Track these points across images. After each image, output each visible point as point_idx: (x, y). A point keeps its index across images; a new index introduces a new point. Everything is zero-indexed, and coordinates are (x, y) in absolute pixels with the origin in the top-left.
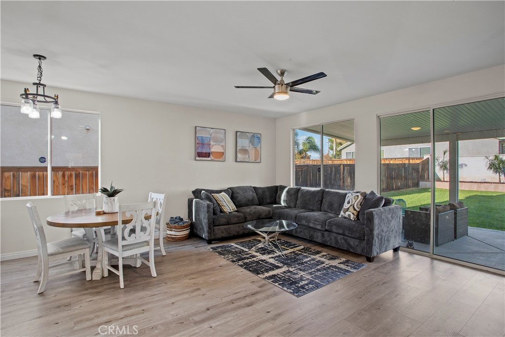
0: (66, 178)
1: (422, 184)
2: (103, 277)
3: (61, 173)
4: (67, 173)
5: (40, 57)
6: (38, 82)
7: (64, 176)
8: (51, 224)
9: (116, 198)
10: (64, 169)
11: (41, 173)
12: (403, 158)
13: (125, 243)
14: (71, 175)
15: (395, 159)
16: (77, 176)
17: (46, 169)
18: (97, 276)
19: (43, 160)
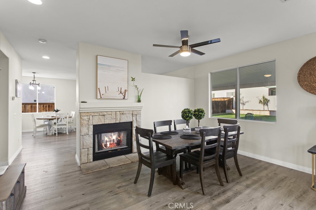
0: (44, 107)
1: (227, 111)
2: (53, 135)
3: (42, 105)
4: (45, 105)
5: (34, 73)
6: (33, 80)
7: (43, 106)
8: (37, 119)
9: (58, 112)
10: (43, 104)
11: (35, 105)
12: (221, 98)
13: (58, 124)
14: (46, 106)
15: (218, 98)
16: (49, 106)
17: (36, 104)
18: (50, 134)
19: (35, 101)
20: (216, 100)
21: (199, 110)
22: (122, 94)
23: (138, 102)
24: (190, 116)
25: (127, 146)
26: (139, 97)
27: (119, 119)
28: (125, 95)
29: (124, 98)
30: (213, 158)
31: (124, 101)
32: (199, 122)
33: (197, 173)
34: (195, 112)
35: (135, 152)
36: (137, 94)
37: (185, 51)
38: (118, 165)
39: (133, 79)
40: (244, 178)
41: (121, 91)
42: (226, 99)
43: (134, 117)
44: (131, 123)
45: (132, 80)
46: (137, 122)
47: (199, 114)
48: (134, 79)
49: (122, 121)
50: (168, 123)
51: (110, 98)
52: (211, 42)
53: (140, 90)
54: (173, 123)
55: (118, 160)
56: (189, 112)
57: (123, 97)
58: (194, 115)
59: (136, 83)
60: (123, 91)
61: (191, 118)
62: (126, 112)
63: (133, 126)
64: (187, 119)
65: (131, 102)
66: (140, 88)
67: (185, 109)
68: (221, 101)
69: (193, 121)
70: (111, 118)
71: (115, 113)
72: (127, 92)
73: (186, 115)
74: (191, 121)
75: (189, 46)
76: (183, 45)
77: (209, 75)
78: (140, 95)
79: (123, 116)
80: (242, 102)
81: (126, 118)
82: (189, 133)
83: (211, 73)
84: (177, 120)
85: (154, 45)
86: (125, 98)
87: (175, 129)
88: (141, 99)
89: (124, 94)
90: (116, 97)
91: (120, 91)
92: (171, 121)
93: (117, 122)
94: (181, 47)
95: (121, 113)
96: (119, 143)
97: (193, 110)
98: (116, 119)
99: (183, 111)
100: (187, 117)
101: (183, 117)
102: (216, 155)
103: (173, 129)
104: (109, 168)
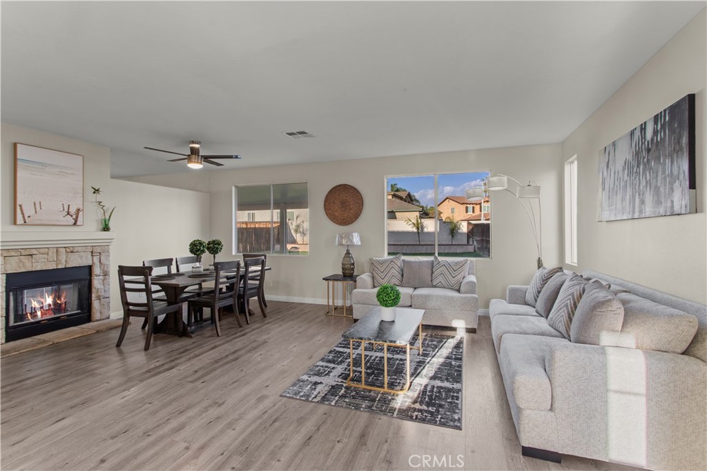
20: (257, 226)
21: (214, 241)
22: (72, 216)
23: (105, 231)
24: (202, 249)
25: (79, 311)
26: (105, 222)
27: (63, 261)
28: (77, 217)
29: (75, 224)
30: (231, 296)
31: (75, 228)
32: (214, 257)
33: (212, 323)
34: (209, 244)
35: (97, 318)
36: (101, 216)
37: (195, 162)
38: (71, 338)
39: (96, 191)
40: (268, 318)
41: (68, 209)
42: (276, 225)
43: (95, 258)
44: (90, 268)
45: (94, 193)
46: (102, 267)
47: (214, 247)
48: (98, 190)
49: (70, 265)
50: (167, 262)
51: (46, 223)
52: (231, 157)
53: (108, 210)
54: (174, 263)
55: (67, 333)
56: (201, 243)
57: (73, 221)
58: (208, 249)
59: (99, 197)
60: (73, 210)
61: (203, 251)
62: (80, 249)
63: (93, 274)
64: (198, 253)
65: (88, 231)
66: (108, 205)
67: (194, 241)
68: (266, 228)
69: (206, 256)
70: (46, 260)
71: (55, 250)
72: (81, 213)
73: (196, 249)
74: (203, 256)
75: (200, 157)
76: (192, 154)
77: (233, 188)
78: (107, 218)
79: (72, 256)
80: (301, 230)
81: (79, 259)
82: (200, 272)
83: (236, 187)
84: (182, 258)
85: (145, 148)
86: (78, 223)
87: (178, 270)
88: (111, 225)
89: (74, 217)
90: (58, 221)
91: (66, 209)
92: (172, 260)
93: (59, 267)
94: (189, 155)
95: (68, 250)
96: (57, 307)
97: (207, 242)
98: (58, 261)
99: (191, 244)
100: (197, 251)
101: (191, 251)
102: (235, 294)
103: (174, 271)
104: (53, 344)
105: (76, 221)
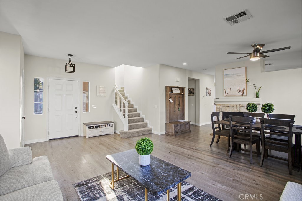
23: (256, 98)
27: (239, 110)
28: (243, 92)
29: (243, 95)
31: (243, 97)
36: (255, 92)
39: (247, 81)
51: (234, 95)
57: (242, 94)
60: (242, 90)
62: (245, 105)
65: (249, 98)
66: (258, 86)
70: (233, 109)
71: (236, 105)
72: (245, 91)
78: (257, 92)
79: (242, 108)
86: (244, 95)
89: (242, 92)
90: (237, 94)
91: (239, 90)
95: (241, 105)
98: (237, 110)
105: (243, 94)
